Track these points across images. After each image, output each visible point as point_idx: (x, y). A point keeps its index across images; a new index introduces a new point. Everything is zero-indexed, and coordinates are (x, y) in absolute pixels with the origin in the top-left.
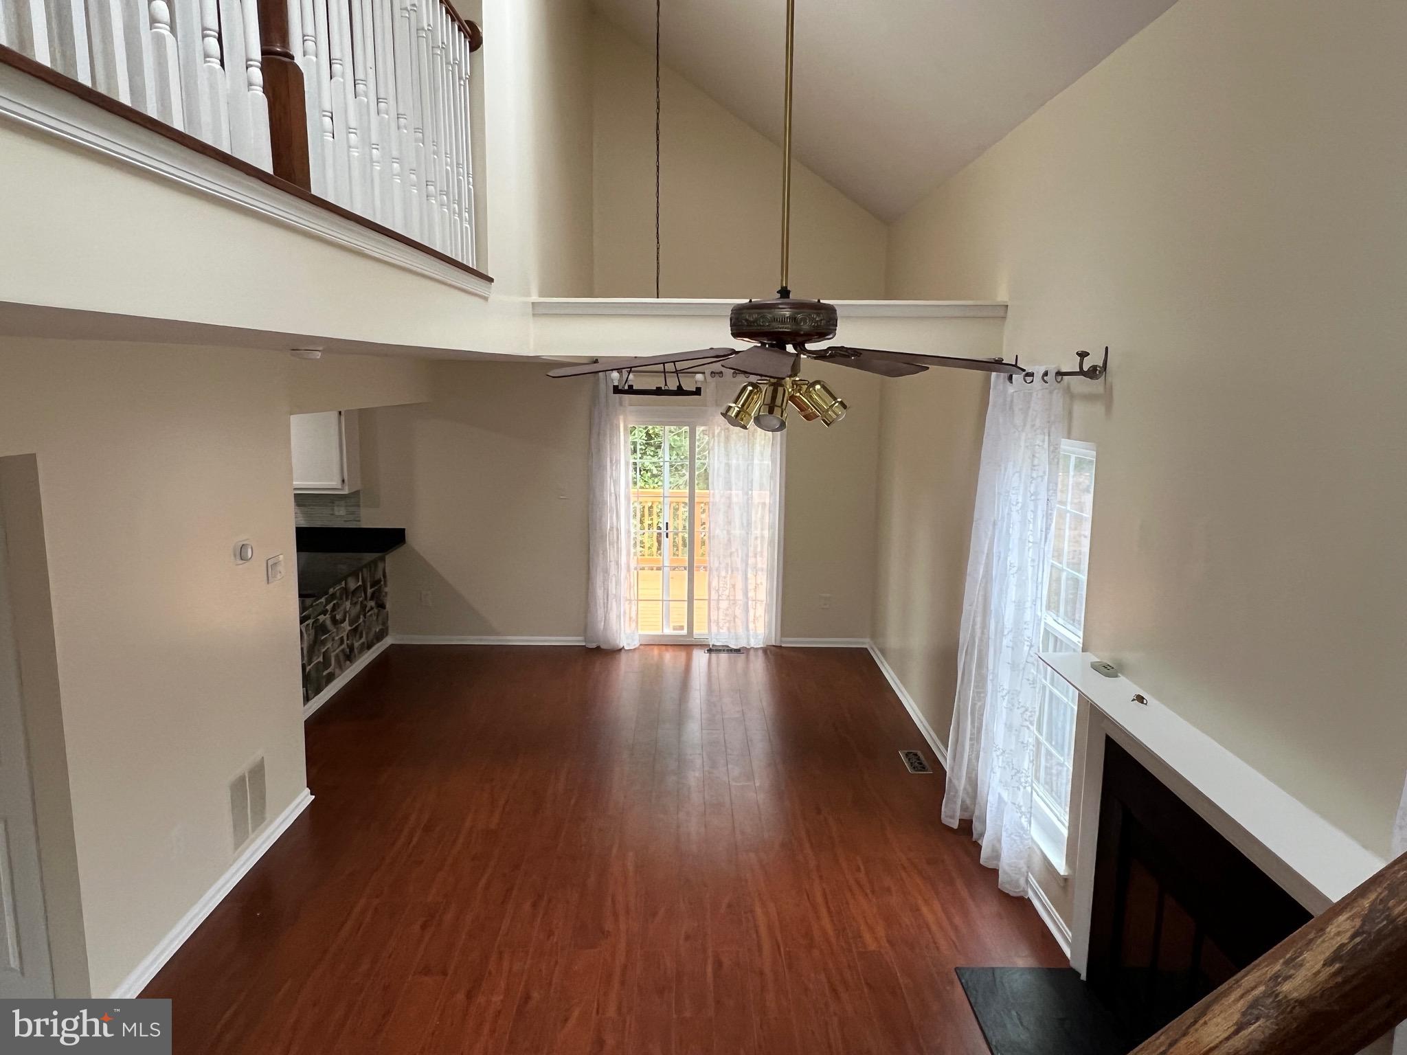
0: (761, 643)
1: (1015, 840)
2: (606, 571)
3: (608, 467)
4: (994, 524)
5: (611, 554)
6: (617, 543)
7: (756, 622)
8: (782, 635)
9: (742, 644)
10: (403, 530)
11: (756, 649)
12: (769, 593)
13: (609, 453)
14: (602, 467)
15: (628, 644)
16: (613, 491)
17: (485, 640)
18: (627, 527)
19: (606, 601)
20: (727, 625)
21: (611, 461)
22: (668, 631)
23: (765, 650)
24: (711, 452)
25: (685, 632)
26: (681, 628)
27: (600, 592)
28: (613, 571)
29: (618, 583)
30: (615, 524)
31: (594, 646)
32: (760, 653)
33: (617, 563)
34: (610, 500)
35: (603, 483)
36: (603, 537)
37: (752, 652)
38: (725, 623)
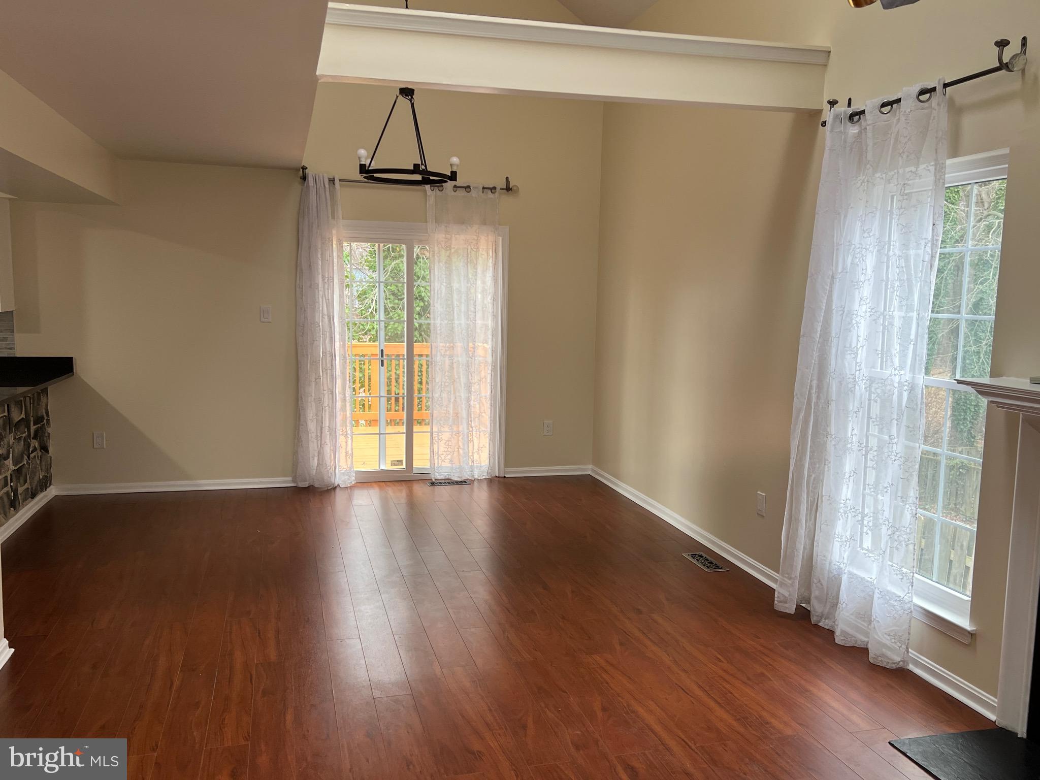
0: (485, 474)
1: (894, 606)
2: (319, 401)
3: (320, 285)
4: (833, 277)
5: (325, 380)
6: (332, 370)
7: (480, 451)
8: (506, 466)
9: (466, 476)
10: (70, 360)
11: (479, 481)
12: (493, 421)
13: (320, 271)
14: (313, 286)
15: (344, 481)
16: (325, 312)
17: (174, 486)
18: (342, 353)
19: (319, 434)
20: (449, 457)
21: (323, 276)
22: (386, 466)
23: (491, 481)
24: (432, 271)
25: (404, 466)
26: (400, 462)
27: (312, 426)
28: (326, 401)
29: (333, 416)
30: (328, 349)
31: (306, 484)
32: (485, 486)
33: (332, 393)
34: (323, 323)
35: (314, 302)
36: (315, 363)
37: (476, 483)
38: (448, 455)
